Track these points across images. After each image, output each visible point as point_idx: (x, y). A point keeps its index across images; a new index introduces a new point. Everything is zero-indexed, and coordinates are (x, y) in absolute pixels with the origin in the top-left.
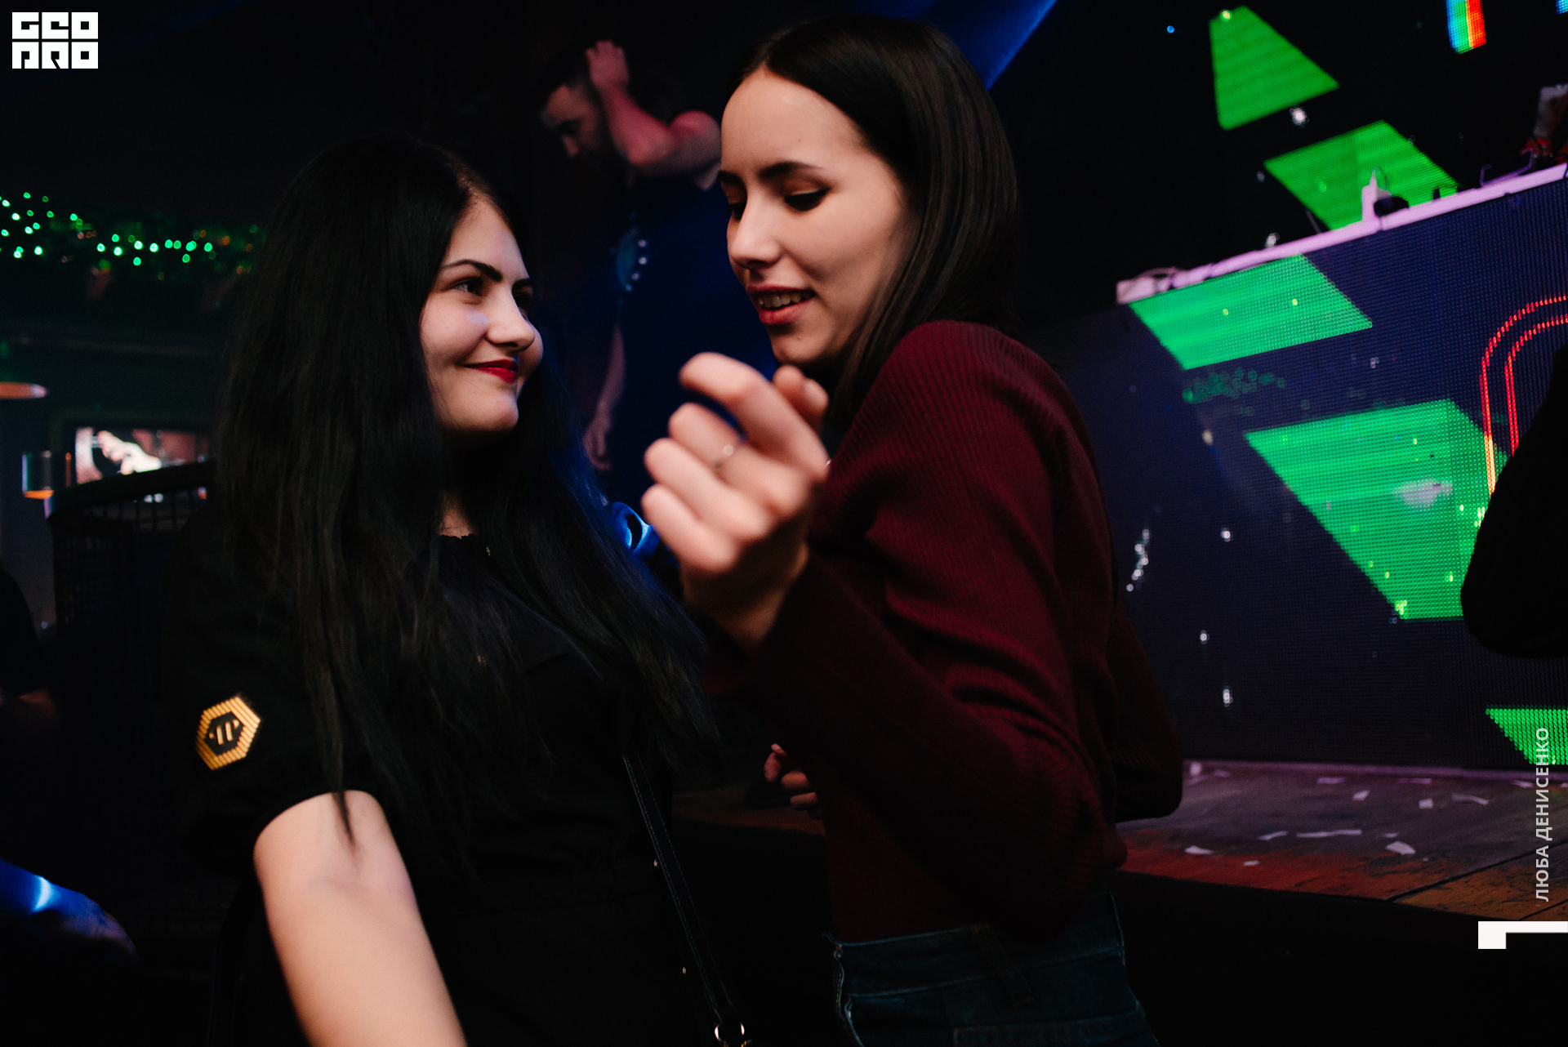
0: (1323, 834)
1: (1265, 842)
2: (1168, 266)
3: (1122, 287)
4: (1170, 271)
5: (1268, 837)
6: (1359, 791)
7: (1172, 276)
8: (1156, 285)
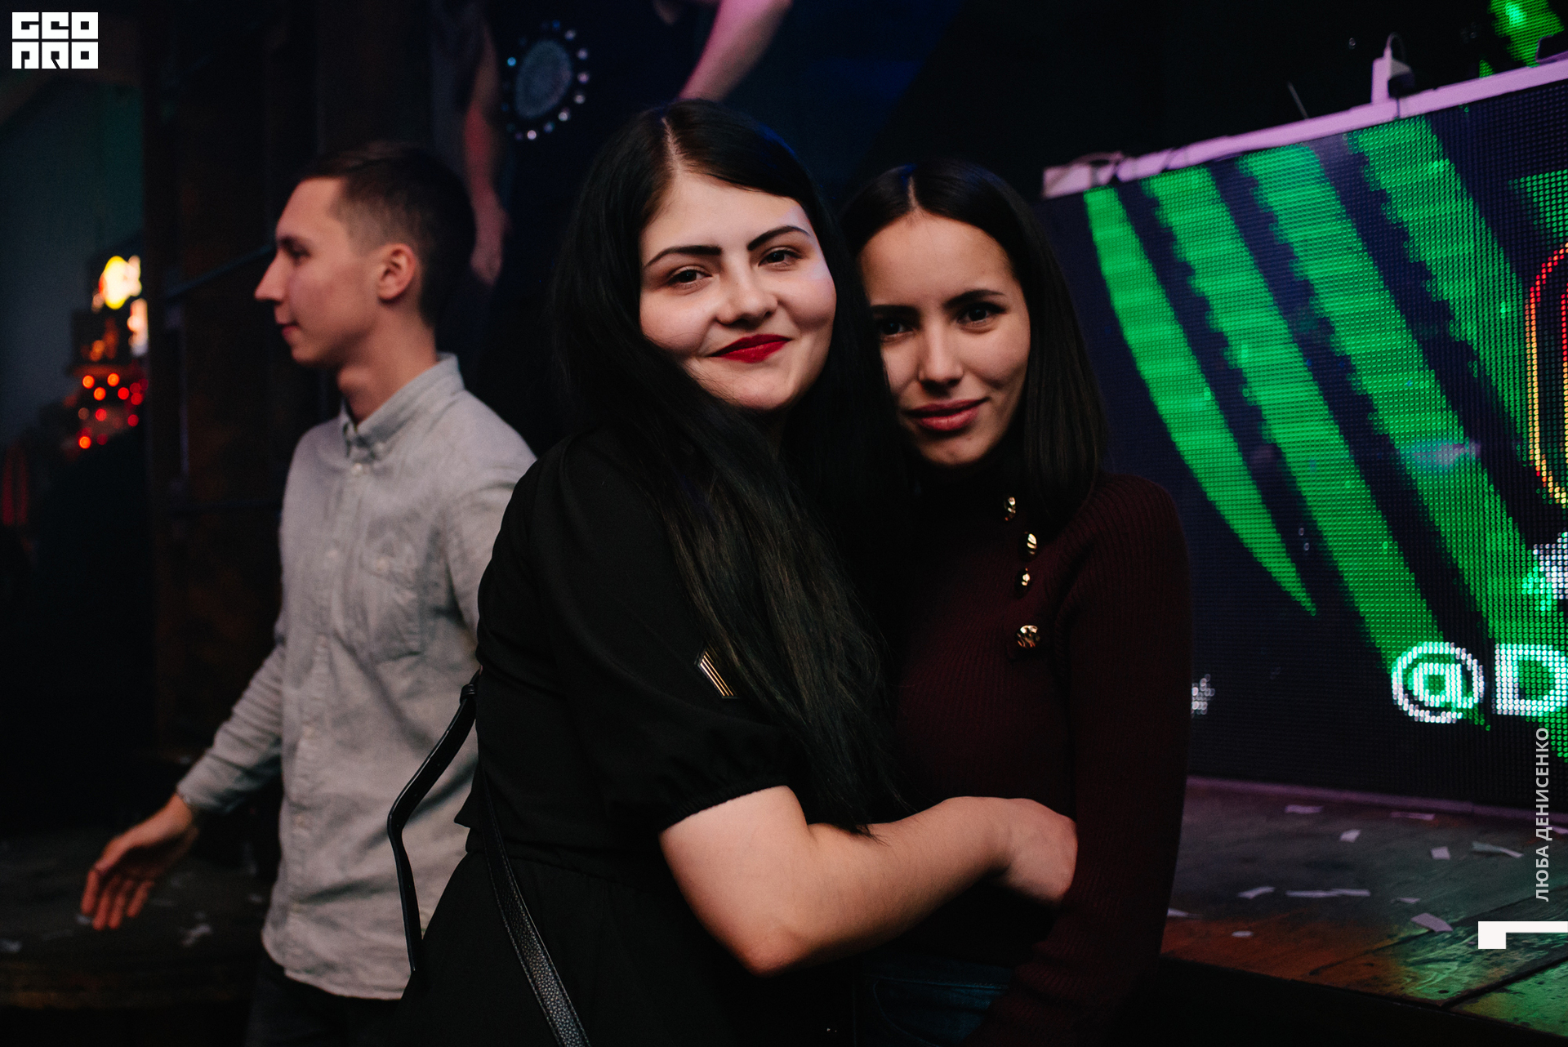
0: (1321, 894)
1: (1247, 900)
2: (1112, 149)
3: (1050, 174)
4: (1117, 156)
5: (1251, 894)
6: (1348, 829)
7: (1117, 163)
8: (1093, 175)
